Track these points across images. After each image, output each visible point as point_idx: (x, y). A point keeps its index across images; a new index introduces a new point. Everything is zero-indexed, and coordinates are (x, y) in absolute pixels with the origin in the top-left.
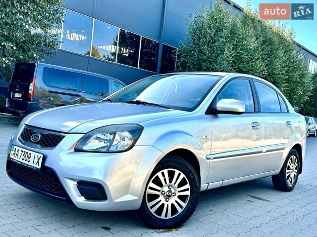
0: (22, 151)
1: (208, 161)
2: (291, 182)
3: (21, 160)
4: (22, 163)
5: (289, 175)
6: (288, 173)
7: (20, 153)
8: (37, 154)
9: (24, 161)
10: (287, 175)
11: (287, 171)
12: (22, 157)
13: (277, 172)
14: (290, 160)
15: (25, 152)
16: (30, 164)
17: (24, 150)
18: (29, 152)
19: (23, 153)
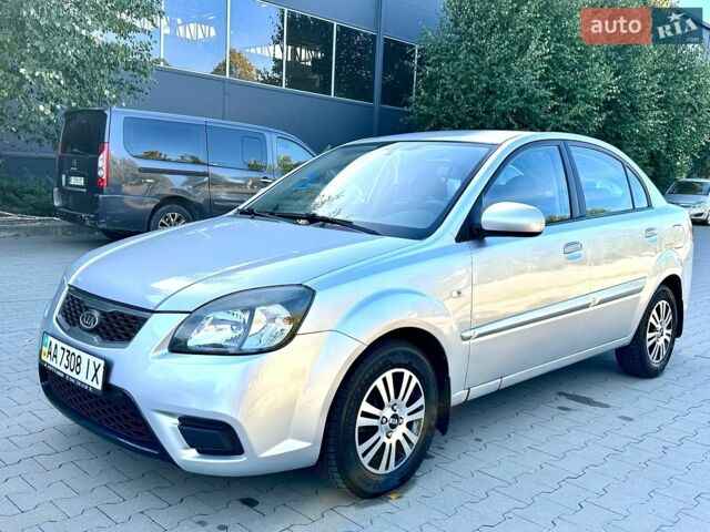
0: (63, 348)
1: (467, 342)
2: (658, 358)
3: (62, 368)
4: (65, 375)
5: (654, 344)
6: (650, 340)
7: (60, 352)
8: (93, 359)
9: (68, 372)
10: (649, 344)
11: (649, 335)
12: (65, 362)
13: (626, 340)
14: (654, 312)
15: (68, 351)
16: (81, 377)
17: (67, 347)
18: (77, 353)
19: (66, 354)
